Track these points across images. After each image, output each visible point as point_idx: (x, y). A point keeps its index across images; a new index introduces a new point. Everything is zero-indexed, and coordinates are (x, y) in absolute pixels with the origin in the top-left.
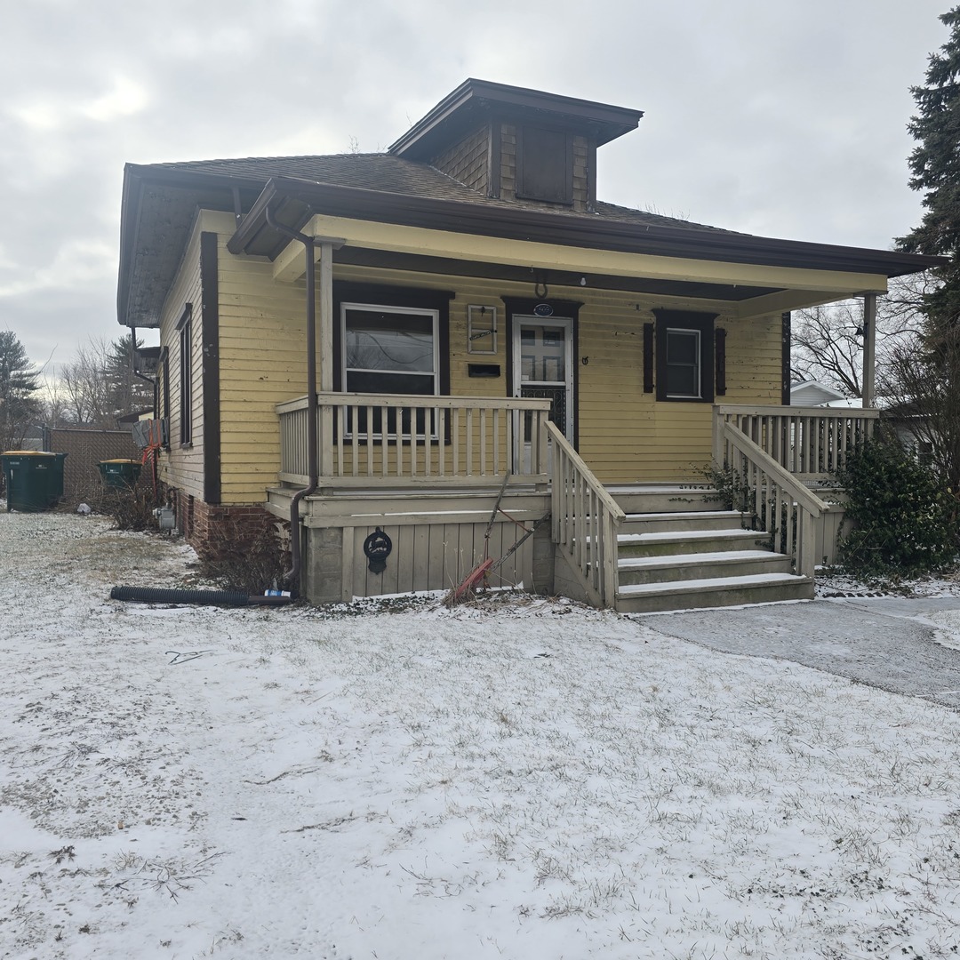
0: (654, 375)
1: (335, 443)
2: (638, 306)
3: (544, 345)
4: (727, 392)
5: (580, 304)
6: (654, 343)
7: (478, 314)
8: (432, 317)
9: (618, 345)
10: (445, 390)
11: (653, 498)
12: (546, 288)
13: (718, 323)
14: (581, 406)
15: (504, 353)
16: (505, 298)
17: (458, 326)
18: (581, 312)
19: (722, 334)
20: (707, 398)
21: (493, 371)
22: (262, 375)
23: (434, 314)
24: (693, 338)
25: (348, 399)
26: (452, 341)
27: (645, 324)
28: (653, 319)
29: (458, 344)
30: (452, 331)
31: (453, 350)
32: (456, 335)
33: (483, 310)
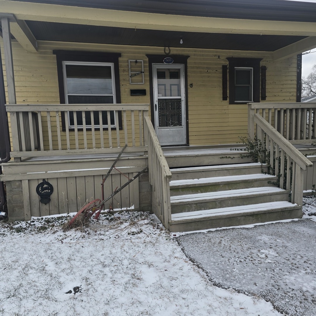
0: (228, 91)
1: (64, 130)
2: (219, 57)
4: (267, 98)
5: (188, 56)
6: (228, 75)
7: (134, 64)
8: (111, 67)
9: (209, 77)
10: (119, 101)
11: (210, 157)
12: (170, 49)
13: (262, 64)
14: (189, 108)
15: (148, 84)
16: (148, 55)
17: (124, 71)
18: (189, 61)
19: (264, 69)
20: (256, 100)
21: (142, 92)
22: (24, 99)
23: (111, 65)
24: (249, 72)
25: (68, 107)
26: (121, 78)
27: (223, 66)
28: (227, 63)
29: (124, 80)
30: (121, 73)
31: (122, 83)
32: (123, 75)
33: (136, 62)
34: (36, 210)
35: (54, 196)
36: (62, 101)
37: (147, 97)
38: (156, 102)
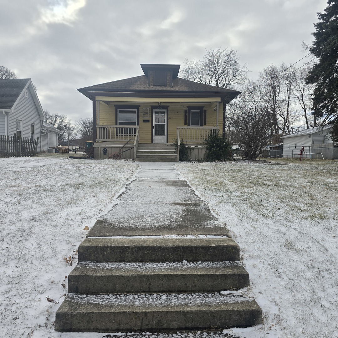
0: (187, 121)
1: (117, 135)
2: (183, 106)
3: (161, 115)
4: (207, 125)
5: (169, 106)
6: (187, 114)
7: (145, 110)
8: (136, 111)
9: (178, 115)
10: (138, 125)
13: (204, 109)
15: (151, 117)
16: (151, 106)
17: (141, 112)
18: (169, 108)
19: (205, 111)
20: (201, 126)
21: (148, 121)
22: (103, 123)
23: (136, 110)
24: (198, 112)
25: (118, 126)
26: (140, 115)
27: (185, 110)
28: (187, 109)
29: (141, 116)
30: (140, 113)
31: (140, 117)
32: (140, 114)
33: (146, 109)
34: (102, 157)
35: (107, 153)
36: (116, 124)
37: (150, 123)
38: (154, 125)
